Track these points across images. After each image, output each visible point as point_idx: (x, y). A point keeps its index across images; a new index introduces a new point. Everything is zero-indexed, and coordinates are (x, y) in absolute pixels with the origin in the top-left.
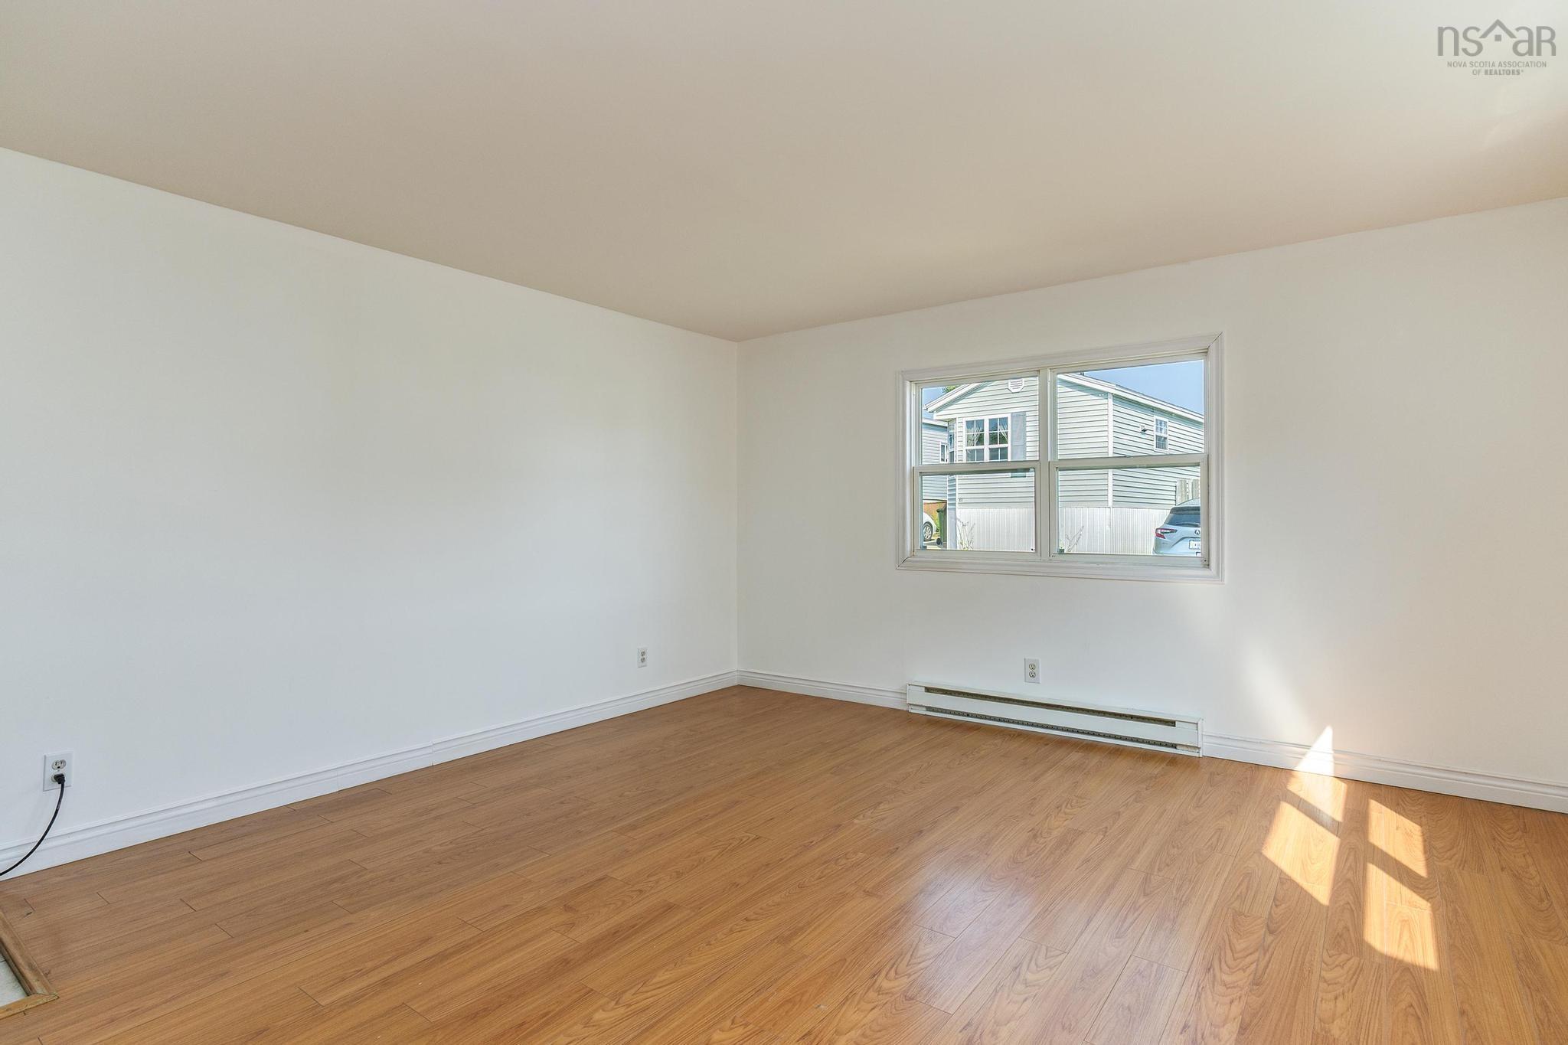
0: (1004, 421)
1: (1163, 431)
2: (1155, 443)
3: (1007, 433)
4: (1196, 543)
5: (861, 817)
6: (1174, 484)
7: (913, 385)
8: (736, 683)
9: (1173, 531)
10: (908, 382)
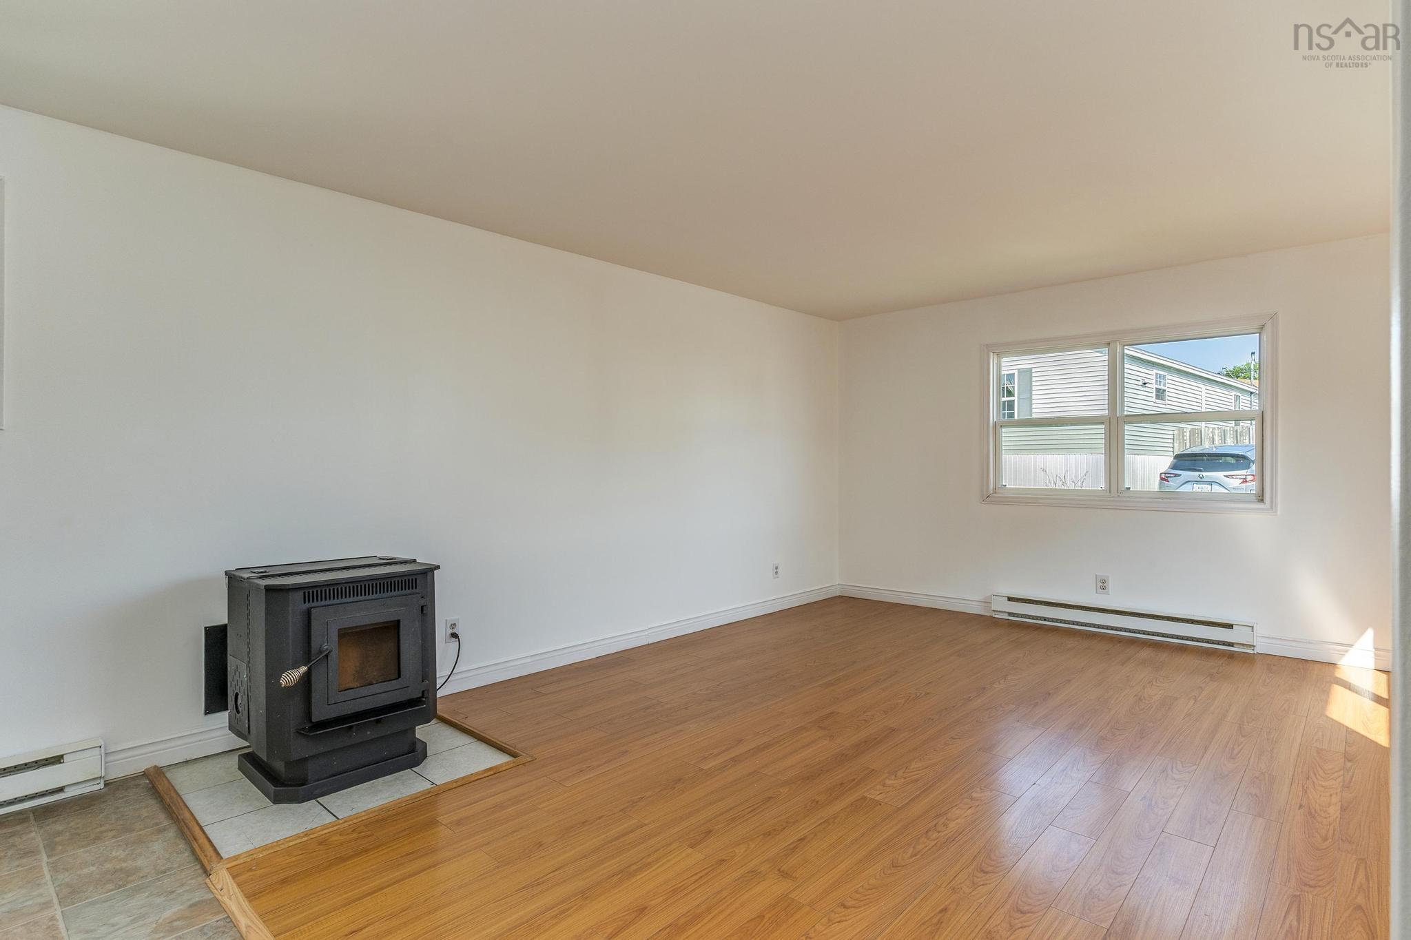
0: (1010, 377)
1: (1162, 384)
2: (1154, 395)
3: (1013, 387)
4: (1198, 486)
5: (997, 683)
6: (1171, 433)
7: (995, 355)
8: (838, 594)
9: (1176, 475)
10: (992, 354)
